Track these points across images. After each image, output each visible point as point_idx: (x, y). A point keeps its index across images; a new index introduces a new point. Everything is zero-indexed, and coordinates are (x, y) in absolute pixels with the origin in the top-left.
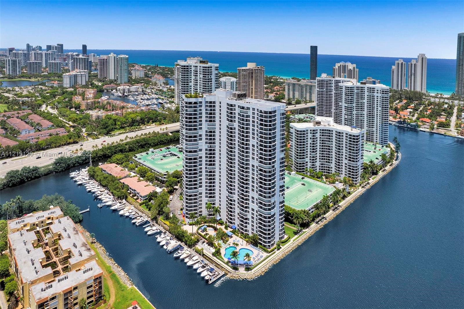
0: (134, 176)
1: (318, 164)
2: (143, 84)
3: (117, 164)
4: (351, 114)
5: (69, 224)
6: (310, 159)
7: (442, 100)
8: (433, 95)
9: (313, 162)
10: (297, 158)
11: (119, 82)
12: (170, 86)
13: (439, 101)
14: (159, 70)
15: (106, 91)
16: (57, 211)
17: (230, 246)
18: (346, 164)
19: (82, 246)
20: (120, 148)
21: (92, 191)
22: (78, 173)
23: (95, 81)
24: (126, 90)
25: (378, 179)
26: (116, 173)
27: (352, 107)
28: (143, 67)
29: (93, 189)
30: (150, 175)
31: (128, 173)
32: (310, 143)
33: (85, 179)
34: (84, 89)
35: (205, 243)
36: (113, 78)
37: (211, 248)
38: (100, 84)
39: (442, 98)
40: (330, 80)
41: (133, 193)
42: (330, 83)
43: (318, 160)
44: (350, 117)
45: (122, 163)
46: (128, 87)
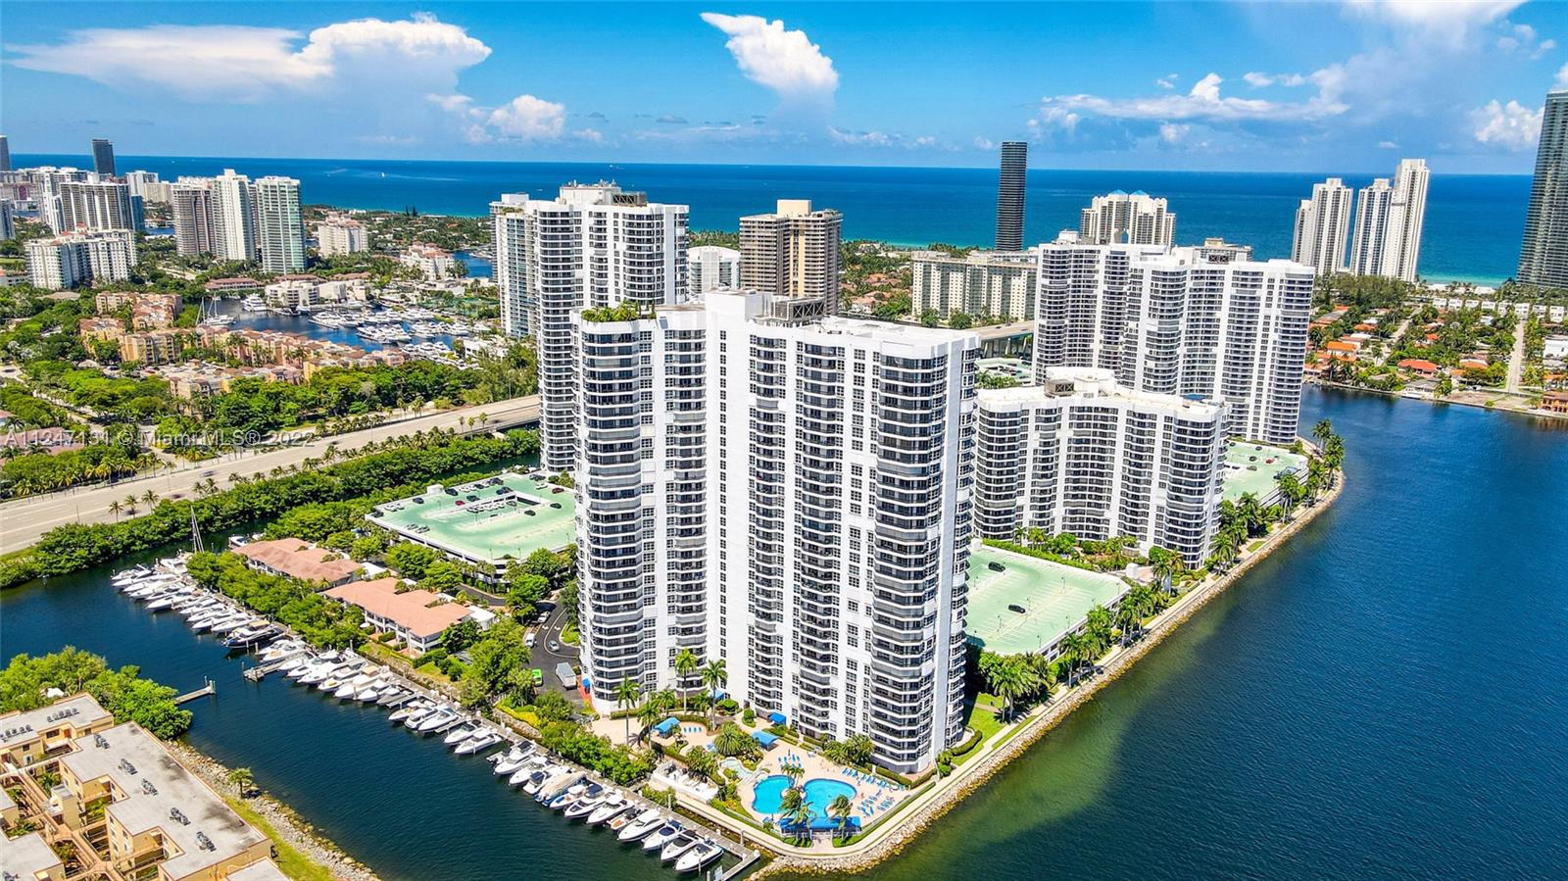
0: (380, 577)
1: (1059, 512)
2: (365, 275)
3: (304, 539)
4: (1170, 356)
5: (145, 745)
6: (1033, 499)
7: (1472, 304)
8: (1441, 287)
9: (1042, 508)
10: (988, 497)
11: (267, 267)
12: (477, 282)
13: (1460, 305)
14: (424, 228)
15: (216, 299)
16: (87, 708)
17: (771, 774)
18: (1160, 509)
19: (207, 818)
20: (307, 487)
21: (213, 629)
22: (147, 572)
23: (168, 266)
24: (303, 296)
25: (1267, 550)
26: (307, 569)
27: (1173, 335)
28: (358, 217)
29: (216, 621)
30: (442, 569)
31: (354, 566)
32: (1035, 451)
33: (181, 591)
34: (126, 297)
35: (676, 772)
36: (242, 256)
37: (702, 784)
38: (191, 276)
39: (1473, 296)
40: (1091, 251)
41: (380, 628)
42: (1091, 262)
43: (1060, 499)
44: (1164, 366)
45: (325, 538)
46: (310, 286)
